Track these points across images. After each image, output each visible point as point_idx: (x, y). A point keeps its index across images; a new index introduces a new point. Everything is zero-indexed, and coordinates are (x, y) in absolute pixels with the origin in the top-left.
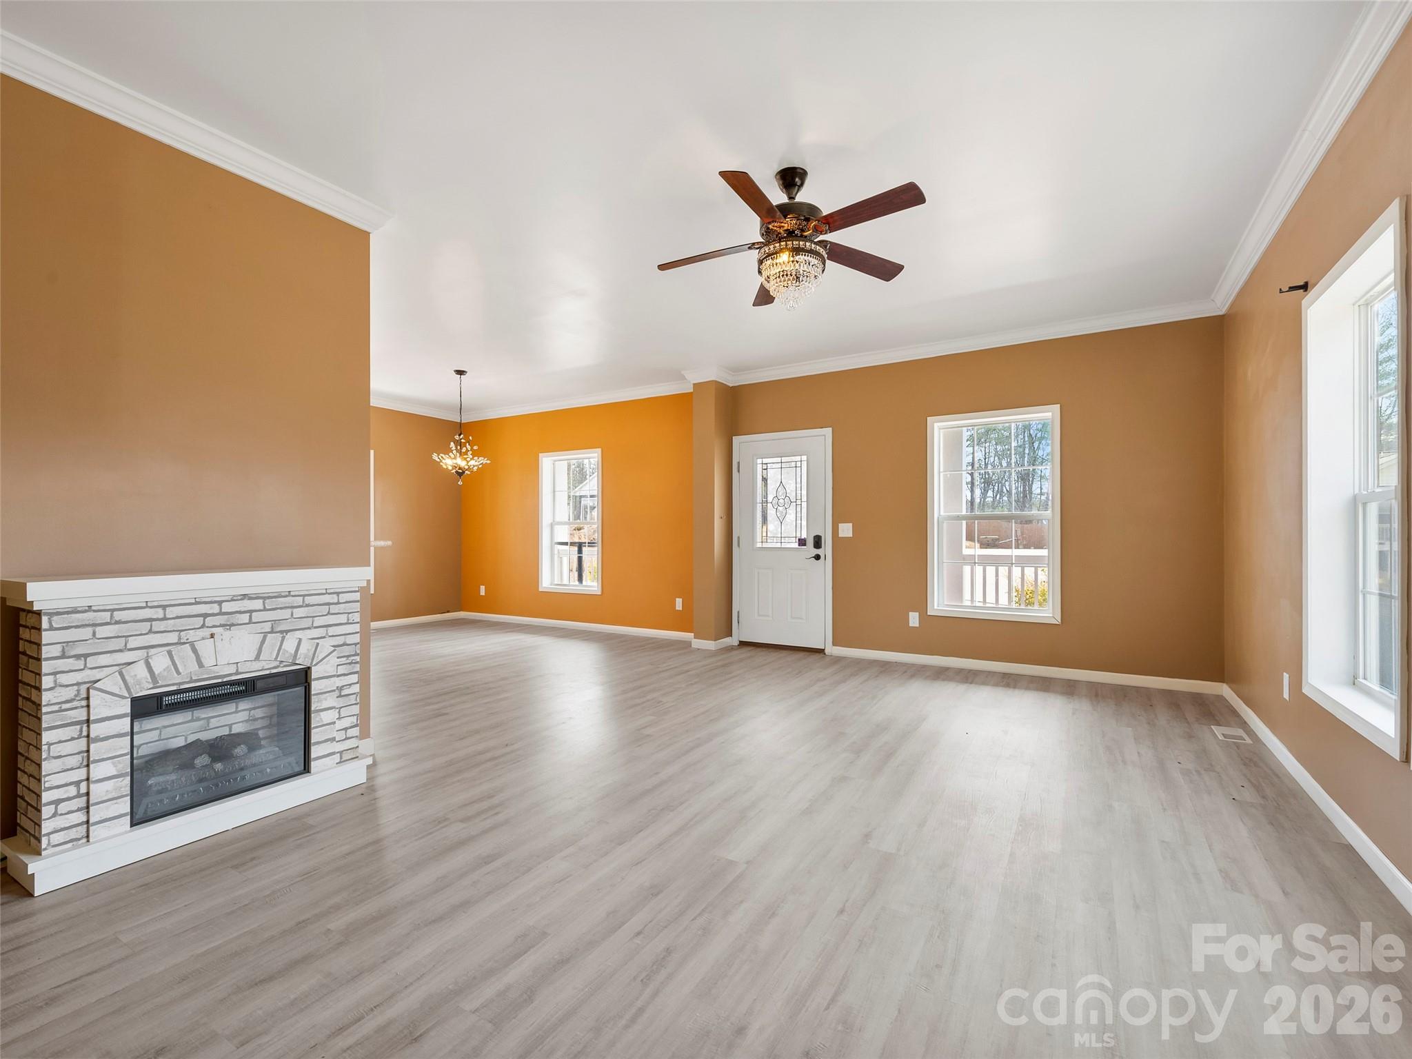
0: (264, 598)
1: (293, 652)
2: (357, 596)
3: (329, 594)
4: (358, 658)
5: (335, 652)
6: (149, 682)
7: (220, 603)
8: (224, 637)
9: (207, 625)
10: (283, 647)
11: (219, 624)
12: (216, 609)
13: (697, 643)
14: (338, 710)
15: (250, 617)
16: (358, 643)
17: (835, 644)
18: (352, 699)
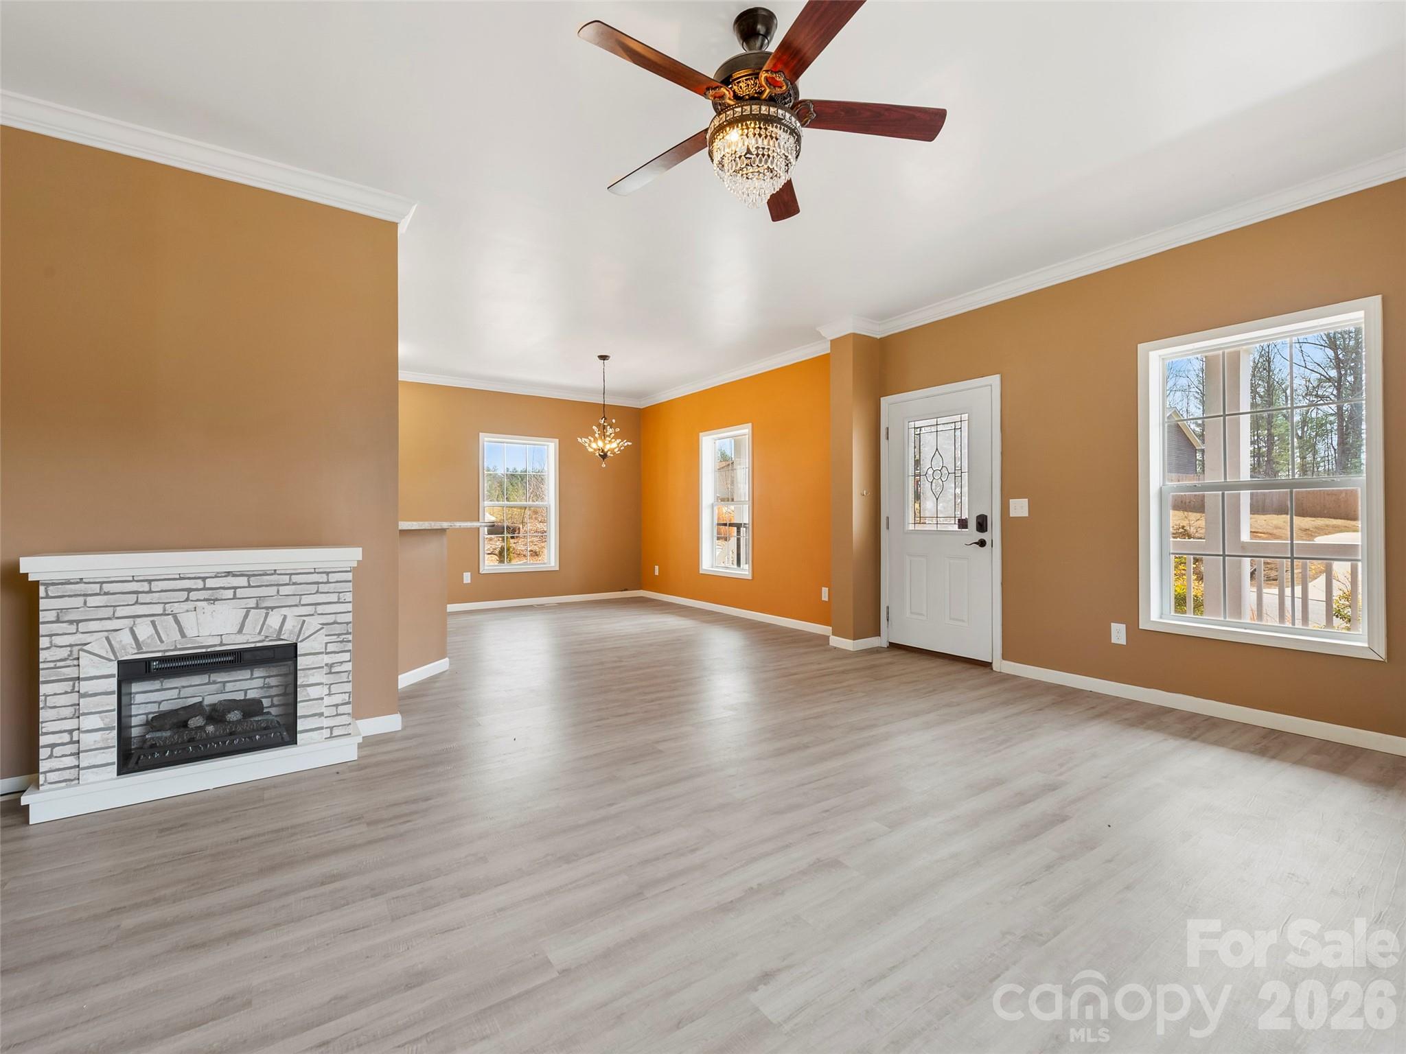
0: (249, 576)
1: (278, 628)
2: (349, 576)
3: (318, 573)
4: (350, 637)
5: (324, 629)
6: (133, 648)
7: (204, 579)
8: (206, 611)
9: (191, 599)
10: (266, 623)
11: (203, 598)
12: (200, 584)
13: (836, 641)
14: (328, 686)
15: (235, 593)
16: (350, 623)
17: (1005, 657)
18: (344, 677)
